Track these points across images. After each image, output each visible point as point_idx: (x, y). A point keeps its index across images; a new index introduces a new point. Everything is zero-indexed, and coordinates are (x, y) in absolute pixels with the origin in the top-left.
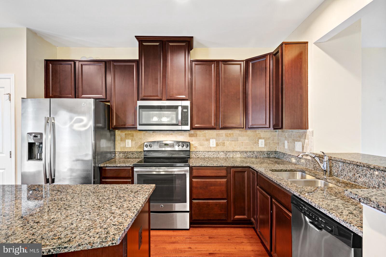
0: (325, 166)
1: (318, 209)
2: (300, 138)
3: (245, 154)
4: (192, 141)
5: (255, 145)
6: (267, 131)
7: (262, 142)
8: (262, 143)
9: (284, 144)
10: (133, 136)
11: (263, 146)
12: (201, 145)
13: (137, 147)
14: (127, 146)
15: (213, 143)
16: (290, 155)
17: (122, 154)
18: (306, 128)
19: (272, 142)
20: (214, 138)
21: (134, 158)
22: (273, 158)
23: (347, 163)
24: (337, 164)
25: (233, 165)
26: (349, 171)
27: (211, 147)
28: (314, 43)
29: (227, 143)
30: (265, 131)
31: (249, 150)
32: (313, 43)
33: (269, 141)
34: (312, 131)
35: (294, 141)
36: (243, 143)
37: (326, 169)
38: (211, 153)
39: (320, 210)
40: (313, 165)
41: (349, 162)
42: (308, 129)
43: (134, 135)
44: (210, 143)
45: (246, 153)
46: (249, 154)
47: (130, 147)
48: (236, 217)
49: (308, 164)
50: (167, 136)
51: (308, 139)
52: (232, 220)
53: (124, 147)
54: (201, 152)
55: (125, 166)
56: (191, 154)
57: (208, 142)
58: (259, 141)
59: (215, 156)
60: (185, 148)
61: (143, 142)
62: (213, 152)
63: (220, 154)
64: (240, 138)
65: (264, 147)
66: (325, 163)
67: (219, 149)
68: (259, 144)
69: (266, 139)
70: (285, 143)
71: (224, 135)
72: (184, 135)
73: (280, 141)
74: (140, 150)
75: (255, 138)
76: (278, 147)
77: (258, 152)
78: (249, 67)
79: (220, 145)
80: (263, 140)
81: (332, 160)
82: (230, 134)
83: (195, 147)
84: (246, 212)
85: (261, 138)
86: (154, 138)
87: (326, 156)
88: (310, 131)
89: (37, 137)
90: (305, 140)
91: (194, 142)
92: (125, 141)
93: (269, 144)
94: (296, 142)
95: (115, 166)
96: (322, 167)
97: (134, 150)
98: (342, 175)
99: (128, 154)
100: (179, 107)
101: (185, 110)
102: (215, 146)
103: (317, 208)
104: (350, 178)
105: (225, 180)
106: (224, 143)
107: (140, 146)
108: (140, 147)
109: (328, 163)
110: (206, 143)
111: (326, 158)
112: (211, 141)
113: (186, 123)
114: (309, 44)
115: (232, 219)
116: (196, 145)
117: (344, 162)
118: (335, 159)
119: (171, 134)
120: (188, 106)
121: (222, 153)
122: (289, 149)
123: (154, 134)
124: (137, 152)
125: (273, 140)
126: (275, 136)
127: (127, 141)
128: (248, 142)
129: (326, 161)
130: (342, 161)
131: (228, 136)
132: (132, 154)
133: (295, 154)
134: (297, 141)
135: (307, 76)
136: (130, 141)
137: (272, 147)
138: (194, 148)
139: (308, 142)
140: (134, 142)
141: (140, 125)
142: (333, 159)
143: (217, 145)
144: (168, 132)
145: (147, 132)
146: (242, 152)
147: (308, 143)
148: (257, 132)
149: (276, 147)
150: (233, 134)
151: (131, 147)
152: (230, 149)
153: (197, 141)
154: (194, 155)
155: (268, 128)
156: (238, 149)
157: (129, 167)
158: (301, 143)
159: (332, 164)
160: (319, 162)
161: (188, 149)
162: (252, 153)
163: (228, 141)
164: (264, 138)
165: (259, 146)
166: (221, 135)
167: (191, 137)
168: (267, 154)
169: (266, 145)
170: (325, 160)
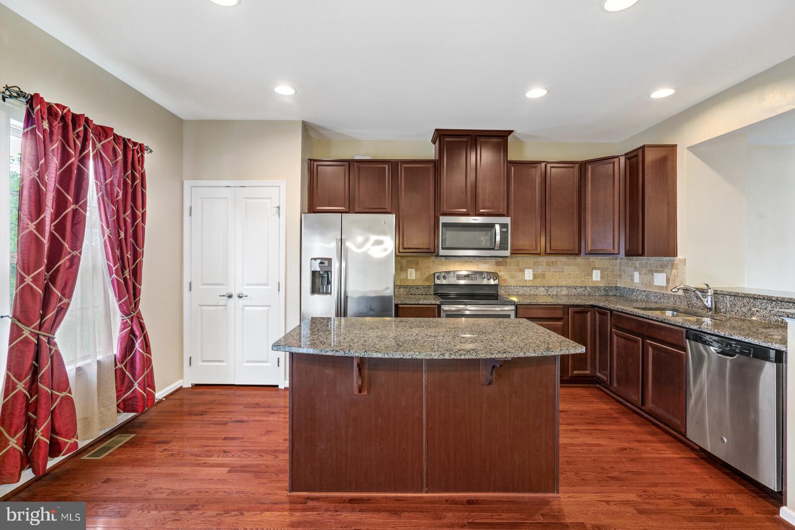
0: (709, 302)
1: (729, 337)
2: (663, 268)
3: (574, 291)
4: (500, 271)
5: (588, 277)
6: (604, 259)
7: (597, 274)
8: (596, 276)
9: (632, 276)
10: (417, 264)
11: (599, 279)
12: (512, 278)
13: (423, 279)
14: (409, 278)
15: (529, 274)
16: (645, 291)
17: (402, 289)
18: (675, 254)
19: (611, 273)
20: (531, 268)
21: (419, 294)
22: (613, 296)
23: (741, 296)
24: (724, 299)
25: (572, 303)
26: (743, 305)
27: (526, 281)
28: (689, 148)
29: (548, 275)
30: (601, 259)
31: (578, 284)
32: (686, 148)
33: (607, 273)
34: (683, 259)
35: (652, 272)
36: (570, 274)
37: (710, 306)
38: (526, 288)
39: (733, 337)
40: (687, 302)
41: (743, 295)
42: (677, 256)
43: (420, 262)
44: (524, 274)
45: (575, 288)
46: (579, 290)
47: (413, 280)
48: (575, 372)
49: (677, 301)
50: (466, 265)
51: (677, 269)
52: (570, 377)
53: (405, 279)
54: (512, 287)
55: (429, 303)
56: (499, 289)
57: (522, 273)
58: (592, 272)
59: (532, 293)
60: (492, 282)
61: (432, 273)
62: (529, 287)
63: (539, 289)
64: (566, 268)
65: (601, 281)
66: (709, 298)
67: (538, 282)
68: (593, 277)
69: (603, 270)
70: (634, 276)
71: (544, 263)
72: (488, 264)
73: (625, 273)
74: (427, 284)
75: (587, 268)
76: (619, 280)
77: (592, 288)
78: (587, 171)
79: (539, 277)
80: (599, 272)
81: (718, 294)
82: (552, 262)
83: (503, 280)
84: (589, 366)
85: (595, 269)
86: (446, 267)
87: (710, 289)
88: (680, 259)
89: (324, 264)
90: (671, 271)
91: (503, 273)
92: (407, 270)
93: (607, 276)
94: (655, 274)
95: (416, 303)
96: (705, 303)
97: (419, 283)
98: (732, 312)
99: (411, 289)
100: (496, 225)
101: (505, 230)
102: (531, 278)
103: (727, 336)
104: (744, 314)
105: (562, 323)
106: (544, 275)
107: (427, 277)
108: (427, 279)
109: (713, 298)
110: (520, 274)
111: (710, 292)
112: (527, 271)
113: (505, 246)
114: (679, 149)
115: (570, 375)
116: (506, 277)
117: (735, 296)
118: (723, 293)
119: (471, 262)
120: (508, 224)
121: (543, 289)
122: (643, 283)
123: (447, 261)
124: (424, 287)
125: (612, 271)
126: (616, 266)
127: (409, 270)
128: (578, 273)
129: (711, 295)
130: (733, 294)
131: (550, 266)
132: (417, 288)
133: (652, 289)
134: (657, 272)
135: (676, 188)
136: (413, 271)
137: (610, 280)
138: (503, 282)
139: (677, 273)
140: (419, 273)
141: (443, 248)
142: (719, 292)
143: (535, 277)
144: (466, 258)
145: (437, 259)
146: (570, 287)
147: (677, 275)
148: (591, 260)
149: (617, 281)
150: (556, 262)
151: (414, 278)
152: (553, 282)
153: (507, 272)
154: (502, 290)
155: (617, 254)
156: (564, 283)
157: (435, 304)
158: (665, 274)
159: (718, 299)
160: (701, 297)
161: (496, 282)
162: (584, 289)
163: (550, 272)
164: (599, 269)
165: (593, 280)
166: (540, 263)
167: (498, 266)
168: (605, 290)
169: (602, 278)
170: (709, 294)
